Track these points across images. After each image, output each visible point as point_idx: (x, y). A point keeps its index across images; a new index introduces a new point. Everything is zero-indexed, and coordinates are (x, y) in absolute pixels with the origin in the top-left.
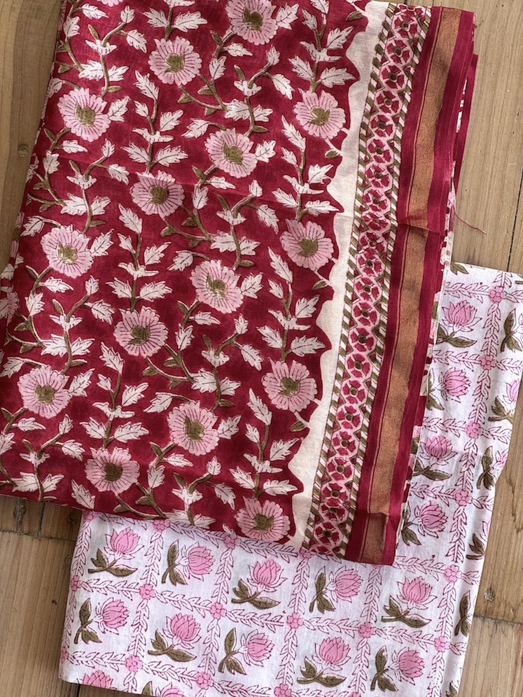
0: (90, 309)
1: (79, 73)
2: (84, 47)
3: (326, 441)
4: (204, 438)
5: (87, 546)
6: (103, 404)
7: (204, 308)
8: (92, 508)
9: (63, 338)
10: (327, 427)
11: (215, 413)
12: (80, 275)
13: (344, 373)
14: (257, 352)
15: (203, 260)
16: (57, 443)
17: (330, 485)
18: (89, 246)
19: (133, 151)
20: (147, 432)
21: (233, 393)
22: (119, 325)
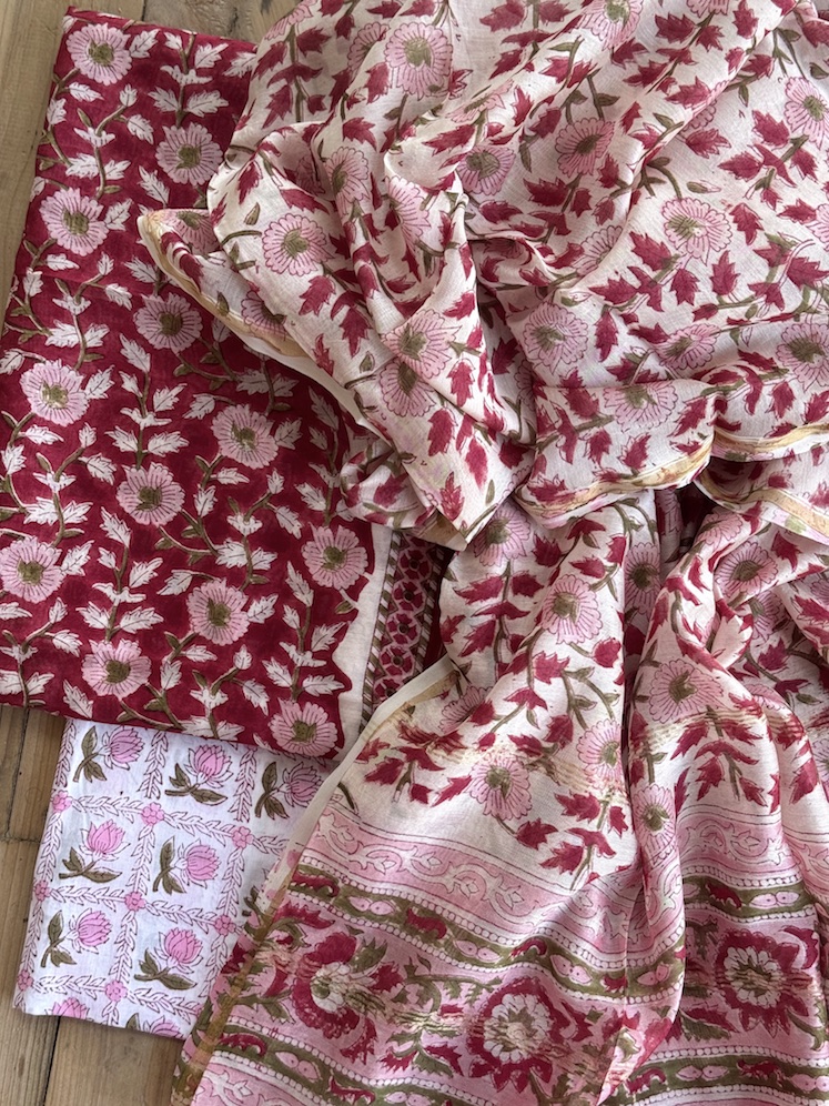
0: (86, 465)
1: (66, 169)
2: (71, 137)
3: (379, 625)
4: (230, 624)
6: (106, 585)
7: (228, 463)
9: (52, 501)
10: (381, 608)
11: (245, 592)
12: (72, 423)
13: (401, 541)
14: (296, 515)
15: (227, 404)
16: (47, 634)
17: (385, 681)
18: (83, 386)
19: (137, 268)
20: (161, 619)
21: (268, 566)
22: (123, 485)
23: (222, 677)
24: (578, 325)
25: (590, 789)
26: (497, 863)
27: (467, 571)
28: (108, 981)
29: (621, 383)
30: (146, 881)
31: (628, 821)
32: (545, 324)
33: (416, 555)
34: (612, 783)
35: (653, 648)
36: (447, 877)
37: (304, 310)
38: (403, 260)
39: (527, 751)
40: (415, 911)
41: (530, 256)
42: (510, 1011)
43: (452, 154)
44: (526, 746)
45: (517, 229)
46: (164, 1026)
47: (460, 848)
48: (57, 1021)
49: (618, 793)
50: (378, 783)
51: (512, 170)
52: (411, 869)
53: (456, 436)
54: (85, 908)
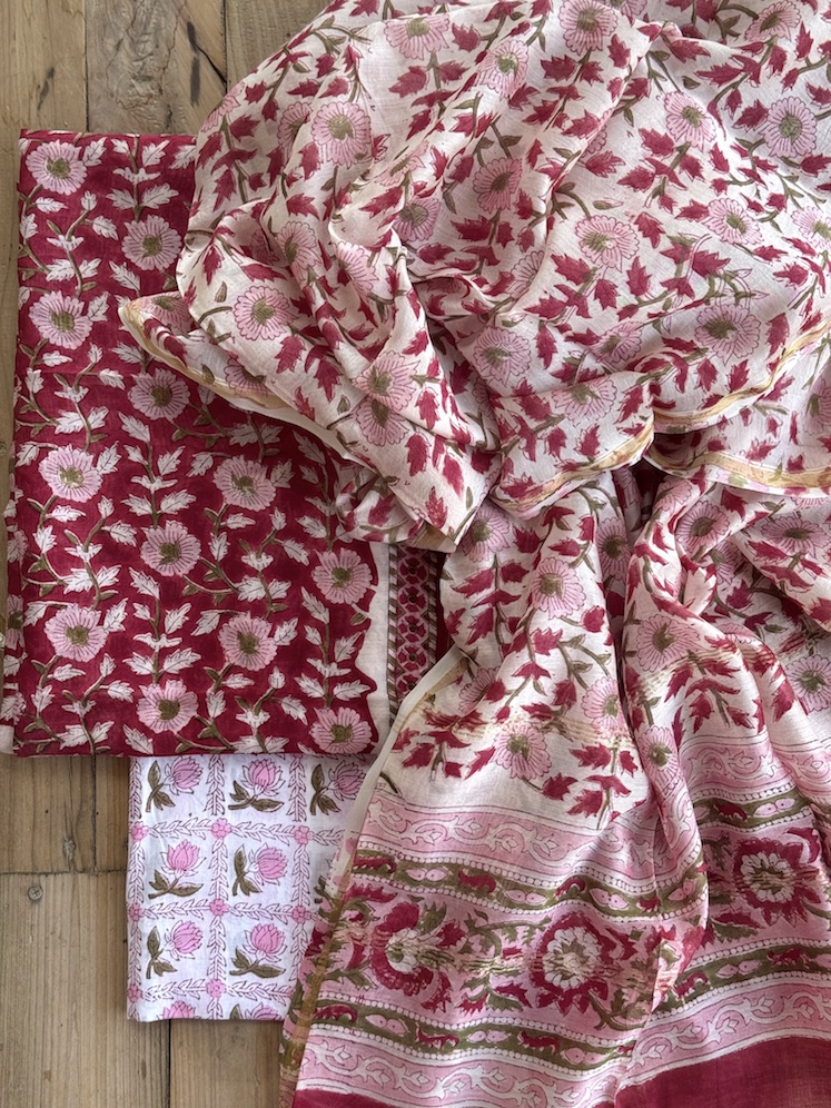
0: (109, 533)
1: (46, 275)
2: (45, 246)
3: (391, 629)
4: (260, 650)
6: (145, 636)
7: (234, 510)
8: (152, 752)
9: (85, 570)
10: (390, 614)
11: (268, 620)
12: (90, 498)
13: (397, 553)
14: (302, 545)
15: (224, 458)
16: (101, 687)
17: (404, 678)
18: (95, 464)
19: (123, 352)
20: (199, 657)
21: (285, 594)
22: (145, 545)
23: (261, 698)
24: (520, 342)
25: (599, 740)
26: (531, 818)
27: (460, 569)
28: (207, 981)
29: (566, 384)
30: (225, 888)
31: (636, 762)
32: (492, 345)
33: (413, 562)
34: (618, 731)
35: (632, 608)
36: (489, 837)
37: (280, 369)
38: (359, 310)
39: (539, 717)
40: (466, 872)
41: (469, 291)
42: (563, 944)
43: (386, 215)
44: (537, 713)
45: (453, 266)
46: (264, 1012)
47: (495, 811)
48: (168, 1024)
49: (624, 739)
50: (415, 767)
51: (440, 216)
52: (456, 837)
53: (431, 455)
54: (176, 920)
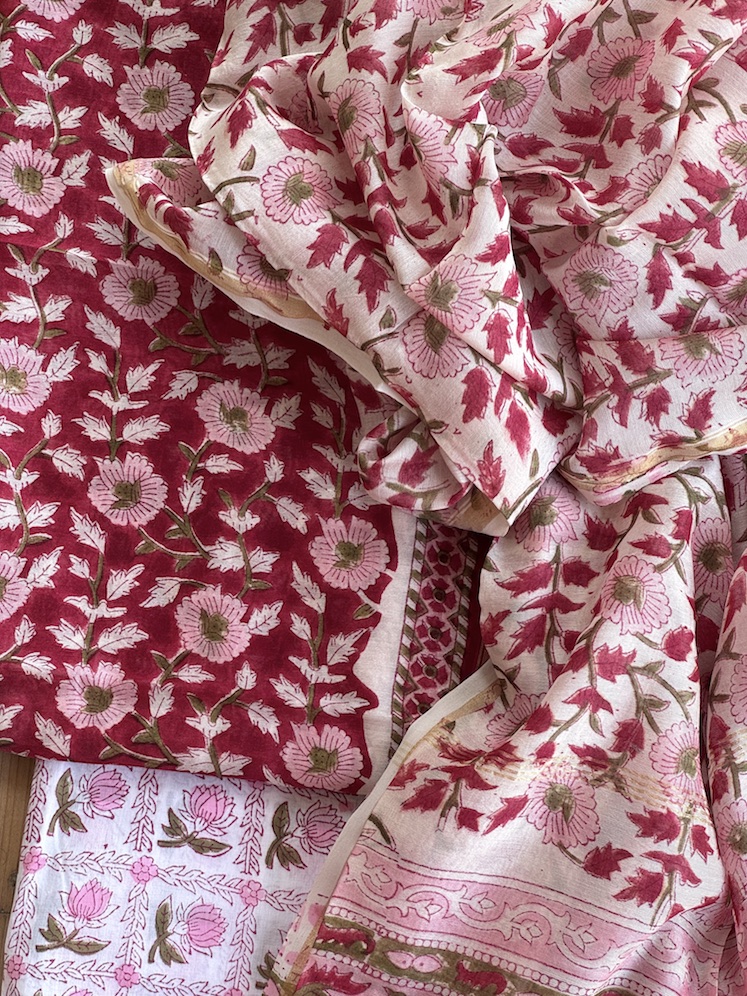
0: (51, 458)
1: (15, 118)
2: (19, 82)
3: (406, 630)
4: (229, 637)
5: (31, 911)
6: (79, 599)
7: (218, 449)
8: (67, 754)
9: (13, 503)
10: (407, 610)
11: (244, 600)
12: (33, 410)
13: (427, 530)
14: (300, 506)
15: (212, 381)
16: (13, 658)
18: (44, 367)
19: (101, 229)
20: (146, 636)
21: (269, 568)
22: (95, 480)
23: (222, 700)
24: (627, 268)
25: (668, 804)
26: (561, 898)
27: (509, 559)
29: (676, 333)
30: (139, 950)
31: (712, 843)
32: (589, 268)
33: (445, 547)
34: (693, 797)
35: (730, 637)
36: (503, 921)
37: (312, 263)
38: (424, 202)
39: (592, 765)
40: (467, 965)
41: (568, 194)
43: (478, 81)
44: (589, 758)
45: (548, 163)
47: (515, 885)
49: (699, 809)
50: (419, 810)
52: (459, 915)
53: (494, 398)
54: (68, 985)
